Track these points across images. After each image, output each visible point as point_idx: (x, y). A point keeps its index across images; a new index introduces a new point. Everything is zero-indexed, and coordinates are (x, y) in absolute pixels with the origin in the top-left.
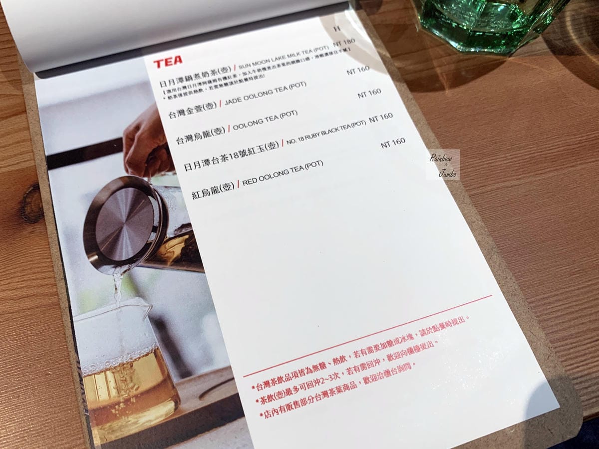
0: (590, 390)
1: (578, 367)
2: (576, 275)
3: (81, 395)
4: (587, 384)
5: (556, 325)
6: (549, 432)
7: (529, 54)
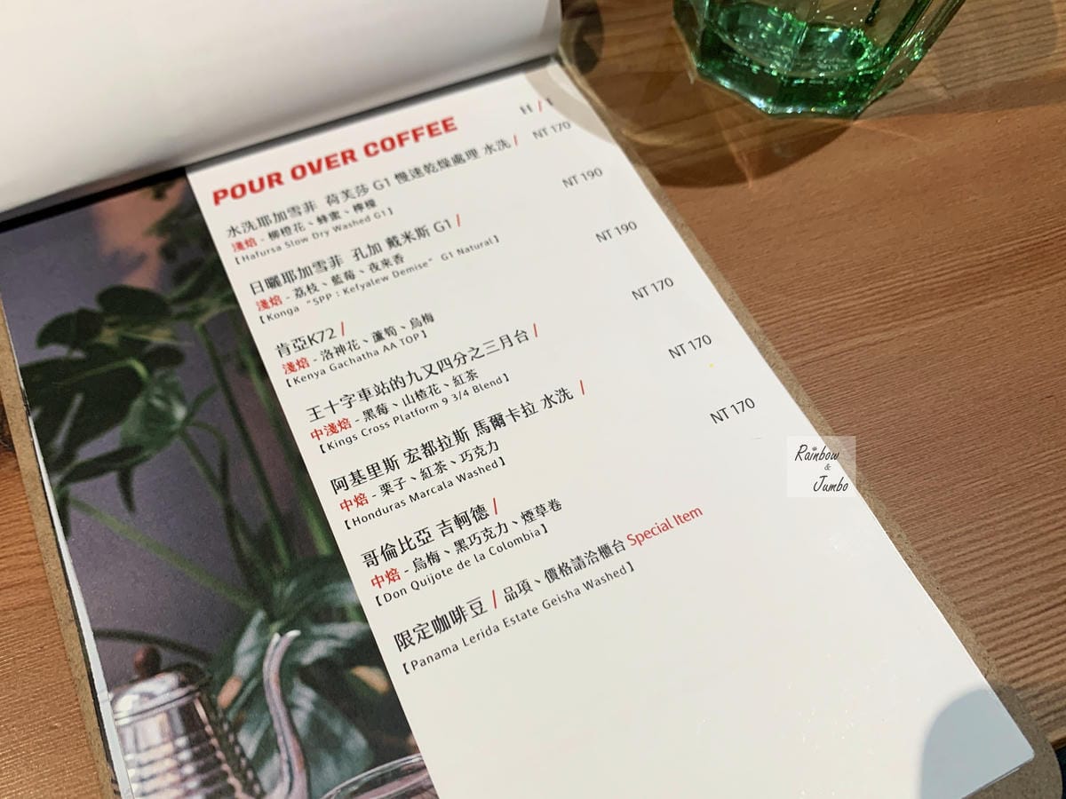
0: (1042, 699)
1: (1018, 659)
2: (1002, 495)
5: (973, 585)
7: (889, 113)
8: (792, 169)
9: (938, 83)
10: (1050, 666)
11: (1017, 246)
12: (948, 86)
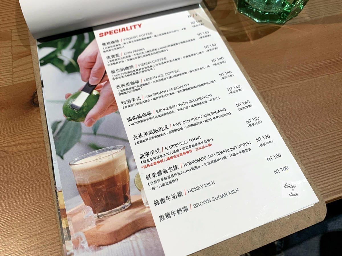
0: (329, 187)
1: (322, 176)
2: (320, 130)
3: (56, 202)
4: (327, 185)
5: (311, 155)
6: (309, 219)
7: (293, 24)
8: (264, 38)
9: (308, 16)
10: (332, 178)
11: (328, 62)
12: (311, 17)
